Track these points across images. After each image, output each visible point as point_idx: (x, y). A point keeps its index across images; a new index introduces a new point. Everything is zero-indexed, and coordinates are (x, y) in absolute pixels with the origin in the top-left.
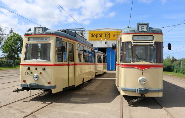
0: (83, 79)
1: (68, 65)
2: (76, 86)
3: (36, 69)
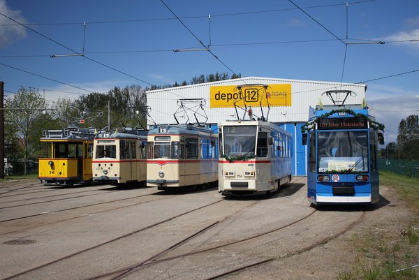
1: (131, 161)
3: (106, 165)
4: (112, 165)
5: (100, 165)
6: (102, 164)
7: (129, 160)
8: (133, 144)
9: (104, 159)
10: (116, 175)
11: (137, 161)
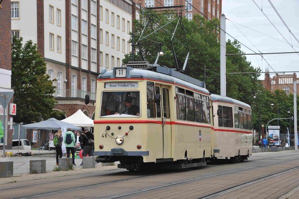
0: (186, 152)
1: (162, 123)
2: (174, 160)
3: (120, 128)
4: (131, 128)
5: (108, 128)
6: (114, 127)
7: (159, 119)
8: (166, 91)
9: (117, 117)
10: (139, 147)
11: (171, 123)
